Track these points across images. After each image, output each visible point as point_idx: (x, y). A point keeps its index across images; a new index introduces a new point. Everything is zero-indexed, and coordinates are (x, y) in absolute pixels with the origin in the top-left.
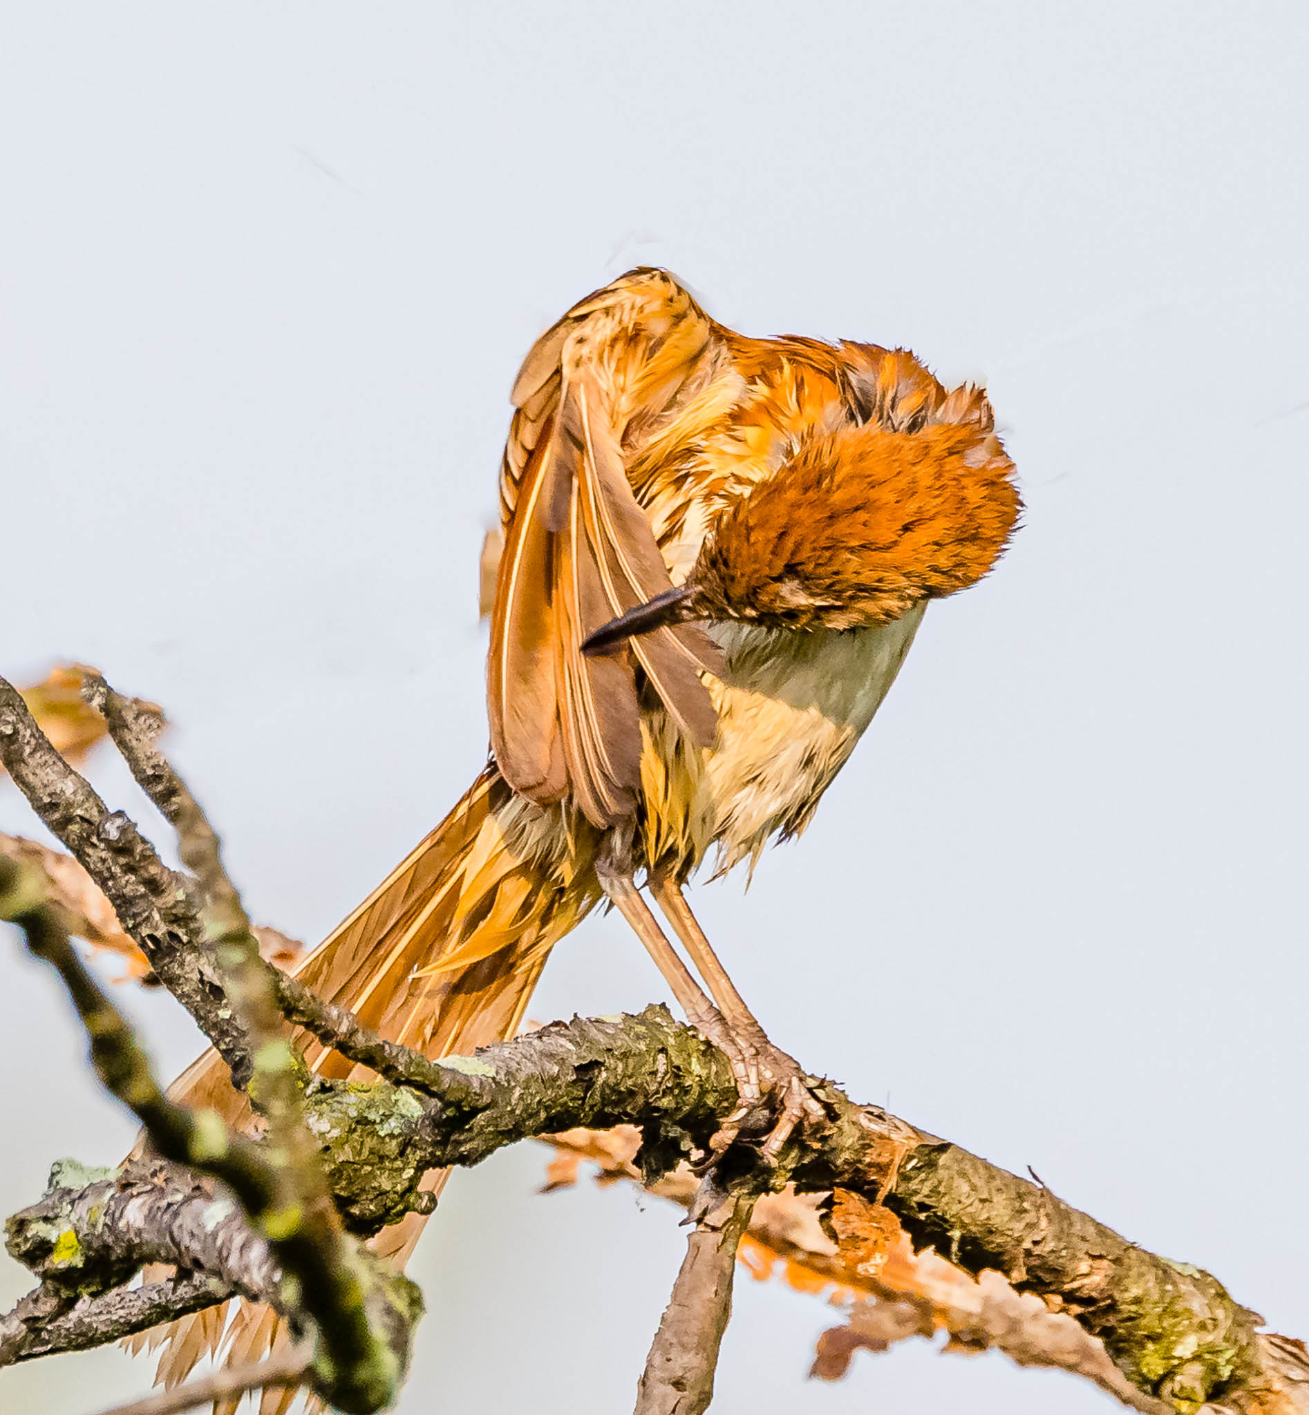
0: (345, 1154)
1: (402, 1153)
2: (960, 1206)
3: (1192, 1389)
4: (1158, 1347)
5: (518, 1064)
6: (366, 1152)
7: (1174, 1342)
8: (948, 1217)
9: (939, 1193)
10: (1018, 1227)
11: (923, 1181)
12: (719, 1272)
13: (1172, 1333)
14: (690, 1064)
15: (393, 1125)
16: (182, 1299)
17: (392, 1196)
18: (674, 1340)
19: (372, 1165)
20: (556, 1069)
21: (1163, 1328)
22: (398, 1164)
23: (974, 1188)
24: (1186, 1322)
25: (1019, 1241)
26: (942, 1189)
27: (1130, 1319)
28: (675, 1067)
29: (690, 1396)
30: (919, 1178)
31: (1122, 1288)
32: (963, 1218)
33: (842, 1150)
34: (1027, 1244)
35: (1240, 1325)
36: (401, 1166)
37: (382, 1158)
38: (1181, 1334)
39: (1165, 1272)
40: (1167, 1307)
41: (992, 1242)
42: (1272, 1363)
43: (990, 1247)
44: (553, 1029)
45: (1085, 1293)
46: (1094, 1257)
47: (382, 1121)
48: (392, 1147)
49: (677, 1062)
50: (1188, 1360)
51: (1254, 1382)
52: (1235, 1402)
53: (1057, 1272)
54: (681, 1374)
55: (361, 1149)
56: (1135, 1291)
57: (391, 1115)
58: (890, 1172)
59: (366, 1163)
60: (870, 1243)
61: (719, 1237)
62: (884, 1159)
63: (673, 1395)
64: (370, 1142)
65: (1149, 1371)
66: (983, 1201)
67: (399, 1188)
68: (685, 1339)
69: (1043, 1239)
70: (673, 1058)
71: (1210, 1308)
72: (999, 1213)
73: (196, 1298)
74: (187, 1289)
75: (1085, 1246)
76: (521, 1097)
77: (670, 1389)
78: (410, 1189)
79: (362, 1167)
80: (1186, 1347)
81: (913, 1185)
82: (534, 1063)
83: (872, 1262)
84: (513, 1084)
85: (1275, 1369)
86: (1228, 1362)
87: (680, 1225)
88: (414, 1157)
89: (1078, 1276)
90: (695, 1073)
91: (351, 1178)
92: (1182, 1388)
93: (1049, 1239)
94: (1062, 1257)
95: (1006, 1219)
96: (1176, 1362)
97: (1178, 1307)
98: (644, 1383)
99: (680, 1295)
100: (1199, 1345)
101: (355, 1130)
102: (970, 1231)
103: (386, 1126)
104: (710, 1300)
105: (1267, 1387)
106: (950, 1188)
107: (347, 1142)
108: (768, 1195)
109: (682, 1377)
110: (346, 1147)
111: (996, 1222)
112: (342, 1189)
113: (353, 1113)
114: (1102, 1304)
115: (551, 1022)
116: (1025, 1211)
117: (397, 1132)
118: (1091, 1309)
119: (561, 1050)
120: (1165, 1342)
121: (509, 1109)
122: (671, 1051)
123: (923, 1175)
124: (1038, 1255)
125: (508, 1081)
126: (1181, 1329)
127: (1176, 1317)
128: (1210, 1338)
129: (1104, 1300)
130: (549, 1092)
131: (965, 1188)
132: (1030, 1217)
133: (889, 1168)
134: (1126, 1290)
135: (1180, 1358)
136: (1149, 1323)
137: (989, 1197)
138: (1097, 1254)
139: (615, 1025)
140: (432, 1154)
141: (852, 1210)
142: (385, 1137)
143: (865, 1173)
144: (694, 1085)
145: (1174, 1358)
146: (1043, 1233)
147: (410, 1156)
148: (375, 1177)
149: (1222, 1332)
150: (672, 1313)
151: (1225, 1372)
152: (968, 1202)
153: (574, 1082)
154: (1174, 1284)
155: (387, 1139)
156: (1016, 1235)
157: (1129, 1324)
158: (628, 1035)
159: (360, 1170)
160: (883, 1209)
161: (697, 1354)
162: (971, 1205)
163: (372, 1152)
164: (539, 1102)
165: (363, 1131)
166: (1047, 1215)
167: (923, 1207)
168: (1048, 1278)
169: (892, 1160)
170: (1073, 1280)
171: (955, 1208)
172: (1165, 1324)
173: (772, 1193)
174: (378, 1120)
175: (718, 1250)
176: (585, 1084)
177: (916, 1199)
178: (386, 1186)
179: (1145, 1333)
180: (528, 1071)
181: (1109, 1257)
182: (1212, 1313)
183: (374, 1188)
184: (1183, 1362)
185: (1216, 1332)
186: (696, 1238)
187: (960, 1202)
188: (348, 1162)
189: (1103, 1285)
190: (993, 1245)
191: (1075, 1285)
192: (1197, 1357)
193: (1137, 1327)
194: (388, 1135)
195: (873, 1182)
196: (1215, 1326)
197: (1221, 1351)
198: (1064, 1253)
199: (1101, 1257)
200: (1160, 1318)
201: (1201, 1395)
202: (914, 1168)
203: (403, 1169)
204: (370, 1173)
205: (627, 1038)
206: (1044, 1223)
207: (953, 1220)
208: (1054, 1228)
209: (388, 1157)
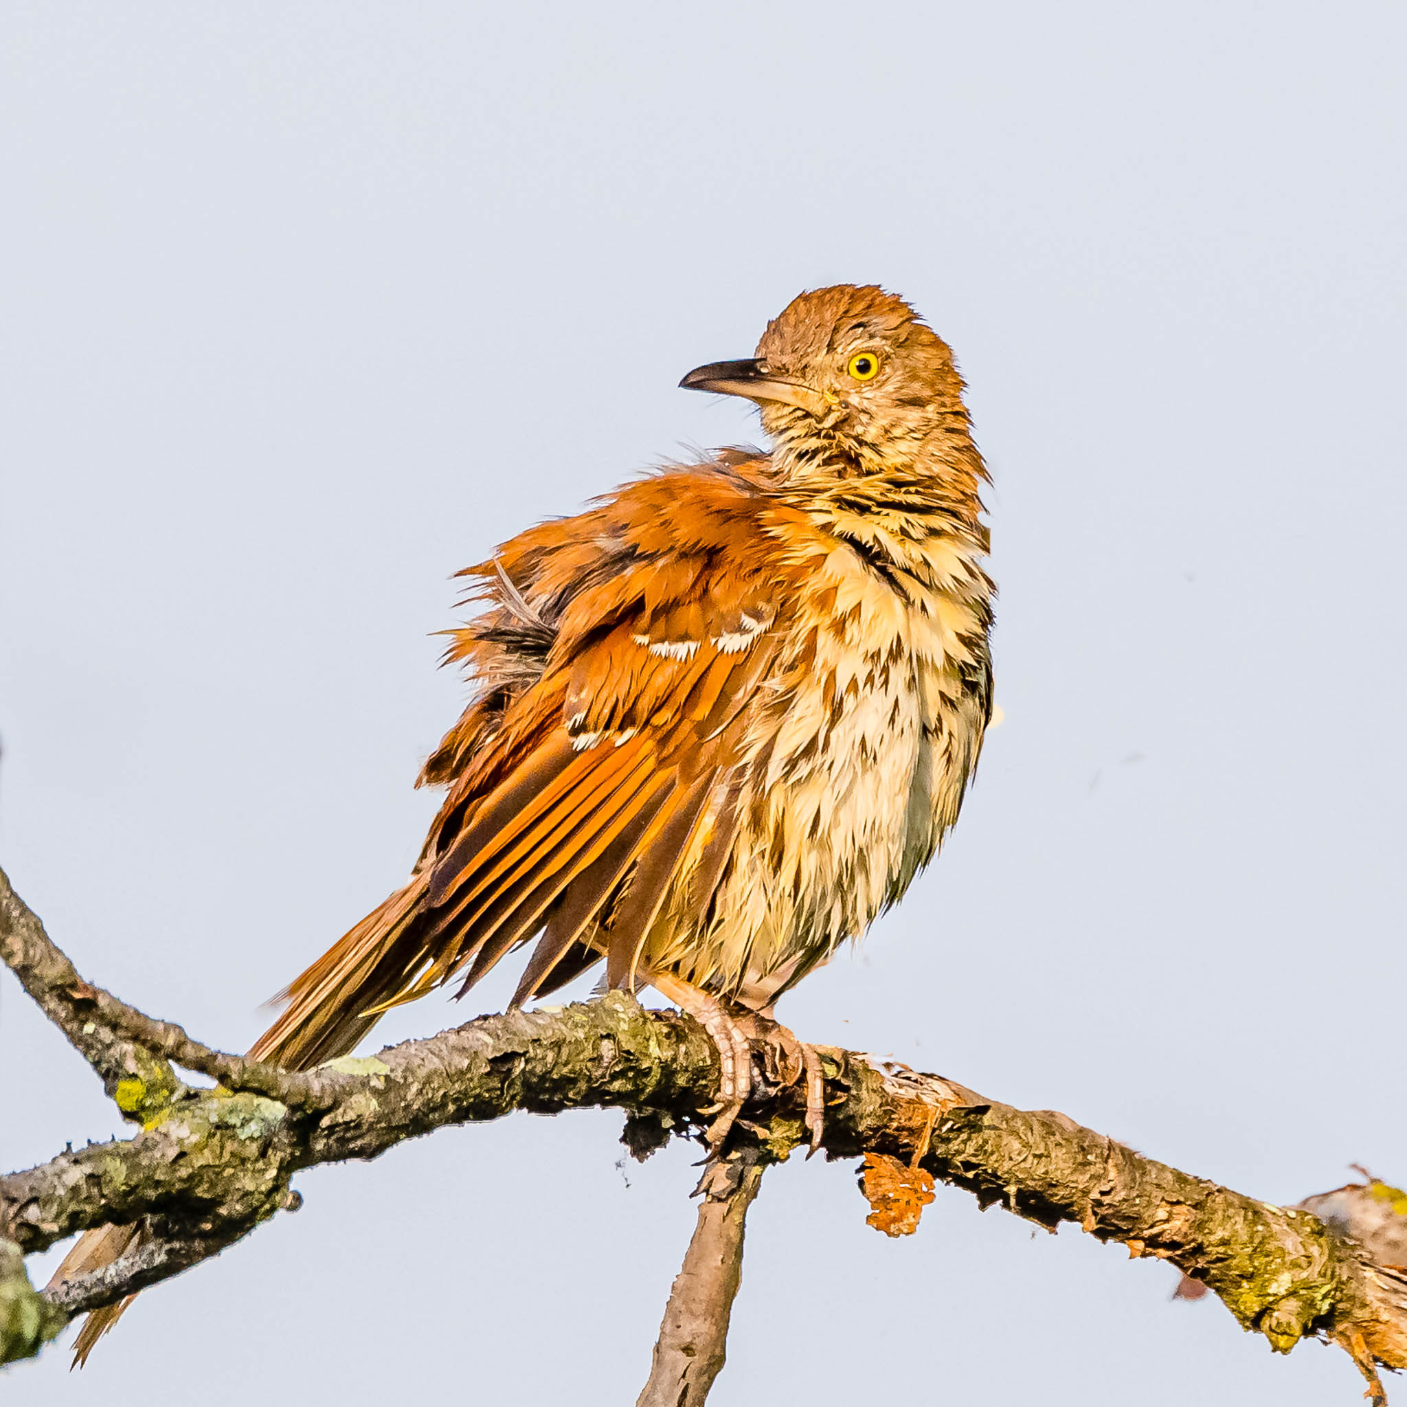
0: (206, 1158)
1: (263, 1154)
2: (1012, 1163)
3: (1289, 1324)
4: (1252, 1285)
5: (423, 1060)
6: (226, 1156)
7: (1268, 1280)
8: (999, 1174)
9: (985, 1152)
10: (1082, 1180)
11: (965, 1142)
12: (725, 1240)
13: (1266, 1272)
14: (647, 1047)
15: (254, 1129)
16: (75, 1301)
17: (257, 1196)
18: (683, 1308)
19: (234, 1167)
20: (466, 1062)
21: (1255, 1267)
22: (260, 1165)
23: (1026, 1145)
24: (1279, 1260)
25: (1085, 1193)
26: (988, 1148)
27: (1219, 1260)
28: (624, 1052)
29: (699, 1360)
30: (960, 1139)
31: (1206, 1231)
32: (1017, 1174)
33: (861, 1118)
34: (1095, 1195)
35: (1340, 1261)
36: (264, 1167)
37: (243, 1161)
38: (1275, 1272)
39: (1255, 1213)
40: (1257, 1247)
41: (1057, 1195)
42: (1381, 1295)
43: (1055, 1200)
44: (476, 1023)
45: (1166, 1238)
46: (1172, 1204)
47: (242, 1125)
48: (253, 1149)
49: (626, 1047)
50: (1283, 1297)
51: (1359, 1314)
52: (1341, 1333)
53: (1135, 1219)
54: (689, 1340)
55: (221, 1153)
56: (1220, 1234)
57: (251, 1119)
58: (923, 1134)
59: (227, 1165)
60: (902, 1203)
61: (724, 1207)
62: (916, 1122)
63: (683, 1360)
64: (230, 1146)
65: (1245, 1308)
66: (1040, 1156)
67: (263, 1188)
68: (693, 1306)
69: (1112, 1189)
70: (623, 1044)
71: (1304, 1246)
72: (1059, 1165)
73: (88, 1299)
74: (78, 1291)
75: (1160, 1194)
76: (420, 1092)
77: (681, 1355)
78: (275, 1189)
79: (224, 1170)
80: (1281, 1284)
81: (954, 1146)
82: (442, 1059)
83: (905, 1221)
84: (410, 1080)
85: (1383, 1301)
86: (1325, 1297)
87: (691, 1196)
88: (275, 1158)
89: (1157, 1222)
90: (653, 1056)
91: (211, 1180)
92: (1279, 1324)
93: (1119, 1188)
94: (1136, 1205)
95: (1067, 1172)
96: (1271, 1299)
97: (1271, 1246)
98: (657, 1349)
99: (691, 1264)
100: (1292, 1282)
101: (214, 1135)
102: (1028, 1186)
103: (246, 1129)
104: (717, 1268)
105: (1374, 1317)
106: (998, 1146)
107: (206, 1146)
108: (774, 1165)
109: (691, 1343)
110: (206, 1151)
111: (1056, 1176)
112: (204, 1191)
113: (214, 1119)
114: (1187, 1247)
115: (477, 1016)
116: (1090, 1164)
117: (256, 1135)
118: (1179, 1252)
119: (476, 1043)
120: (1259, 1281)
121: (403, 1104)
122: (621, 1037)
123: (964, 1136)
124: (1108, 1204)
125: (406, 1079)
126: (1273, 1267)
127: (1267, 1256)
128: (1304, 1275)
129: (1189, 1243)
130: (456, 1085)
131: (1016, 1145)
132: (1097, 1169)
133: (922, 1131)
134: (1210, 1233)
135: (1275, 1295)
136: (1241, 1262)
137: (1046, 1153)
138: (1175, 1200)
139: (552, 1016)
140: (292, 1154)
141: (883, 1172)
142: (245, 1140)
143: (896, 1138)
144: (654, 1067)
145: (1269, 1295)
146: (1112, 1184)
147: (272, 1157)
148: (238, 1179)
149: (1317, 1268)
150: (681, 1282)
151: (1325, 1307)
152: (1020, 1159)
153: (488, 1074)
154: (1266, 1224)
155: (248, 1142)
156: (1081, 1187)
157: (1219, 1265)
158: (566, 1025)
159: (221, 1173)
160: (919, 1170)
161: (705, 1320)
162: (1024, 1160)
163: (233, 1154)
164: (445, 1095)
165: (222, 1136)
166: (1116, 1166)
167: (968, 1166)
168: (1124, 1225)
169: (925, 1124)
170: (1152, 1227)
171: (1007, 1165)
172: (1256, 1264)
173: (778, 1163)
174: (239, 1124)
175: (724, 1220)
176: (503, 1075)
177: (960, 1158)
178: (250, 1187)
179: (1237, 1273)
180: (432, 1067)
181: (1189, 1203)
182: (1306, 1250)
183: (238, 1189)
184: (1279, 1299)
185: (1310, 1269)
186: (704, 1209)
187: (1011, 1159)
188: (209, 1166)
189: (1184, 1229)
190: (1058, 1198)
191: (1155, 1230)
192: (1292, 1293)
193: (1228, 1268)
194: (248, 1138)
195: (907, 1145)
196: (1310, 1263)
197: (1317, 1286)
198: (1137, 1201)
199: (1178, 1203)
200: (1251, 1257)
201: (1297, 1330)
202: (951, 1130)
203: (265, 1170)
204: (233, 1174)
205: (563, 1027)
206: (1112, 1174)
207: (1006, 1176)
208: (1126, 1177)
209: (249, 1159)
